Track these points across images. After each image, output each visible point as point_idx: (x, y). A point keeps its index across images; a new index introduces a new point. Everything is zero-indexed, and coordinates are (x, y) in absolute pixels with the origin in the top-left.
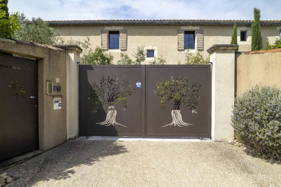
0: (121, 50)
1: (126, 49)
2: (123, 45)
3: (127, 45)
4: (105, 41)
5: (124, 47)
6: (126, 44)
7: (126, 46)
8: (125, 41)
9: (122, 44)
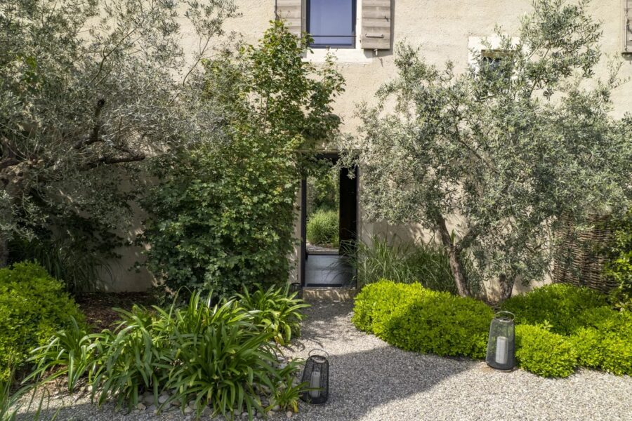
0: (367, 50)
1: (388, 46)
2: (374, 28)
3: (392, 29)
4: (295, 7)
5: (382, 37)
6: (388, 24)
7: (387, 35)
8: (384, 8)
9: (370, 23)
